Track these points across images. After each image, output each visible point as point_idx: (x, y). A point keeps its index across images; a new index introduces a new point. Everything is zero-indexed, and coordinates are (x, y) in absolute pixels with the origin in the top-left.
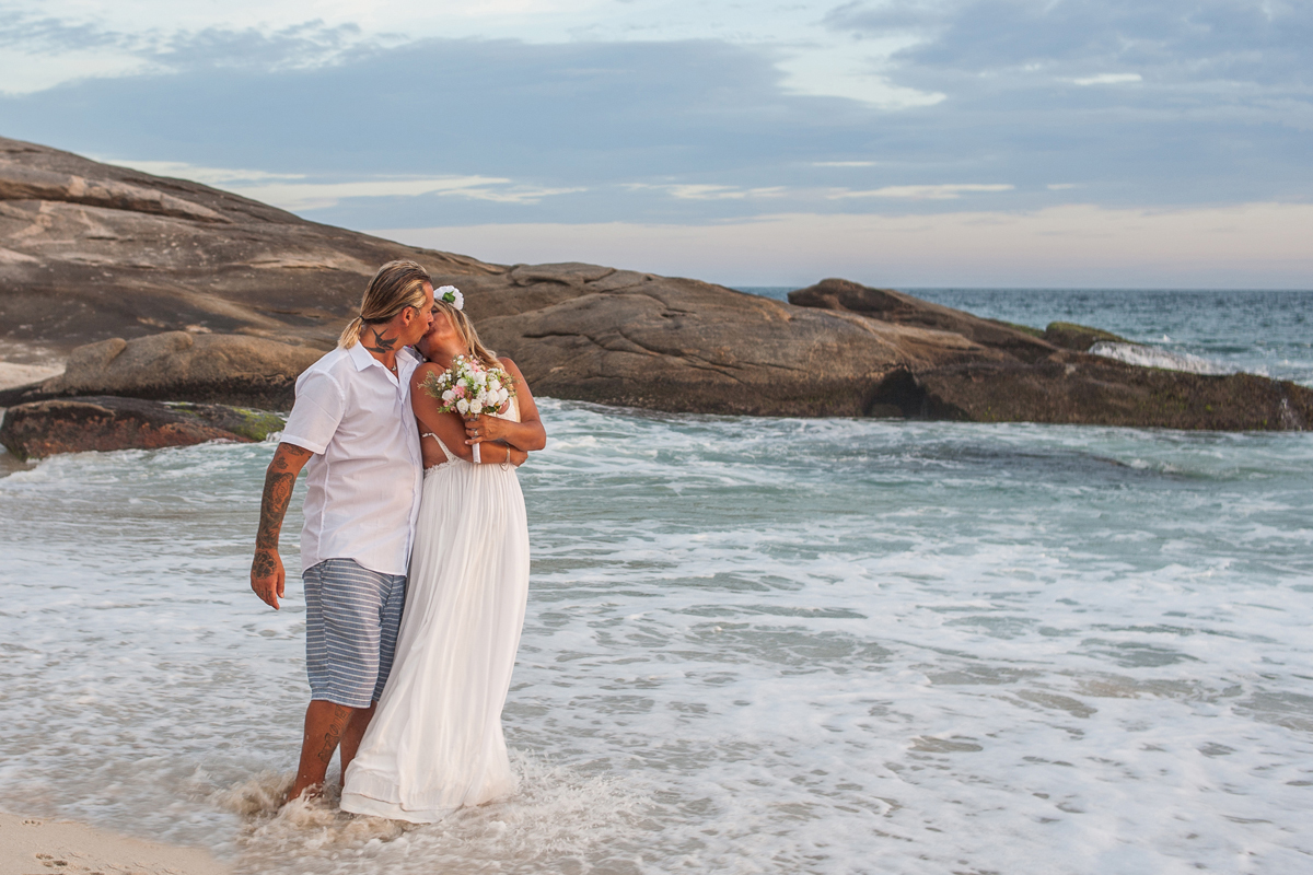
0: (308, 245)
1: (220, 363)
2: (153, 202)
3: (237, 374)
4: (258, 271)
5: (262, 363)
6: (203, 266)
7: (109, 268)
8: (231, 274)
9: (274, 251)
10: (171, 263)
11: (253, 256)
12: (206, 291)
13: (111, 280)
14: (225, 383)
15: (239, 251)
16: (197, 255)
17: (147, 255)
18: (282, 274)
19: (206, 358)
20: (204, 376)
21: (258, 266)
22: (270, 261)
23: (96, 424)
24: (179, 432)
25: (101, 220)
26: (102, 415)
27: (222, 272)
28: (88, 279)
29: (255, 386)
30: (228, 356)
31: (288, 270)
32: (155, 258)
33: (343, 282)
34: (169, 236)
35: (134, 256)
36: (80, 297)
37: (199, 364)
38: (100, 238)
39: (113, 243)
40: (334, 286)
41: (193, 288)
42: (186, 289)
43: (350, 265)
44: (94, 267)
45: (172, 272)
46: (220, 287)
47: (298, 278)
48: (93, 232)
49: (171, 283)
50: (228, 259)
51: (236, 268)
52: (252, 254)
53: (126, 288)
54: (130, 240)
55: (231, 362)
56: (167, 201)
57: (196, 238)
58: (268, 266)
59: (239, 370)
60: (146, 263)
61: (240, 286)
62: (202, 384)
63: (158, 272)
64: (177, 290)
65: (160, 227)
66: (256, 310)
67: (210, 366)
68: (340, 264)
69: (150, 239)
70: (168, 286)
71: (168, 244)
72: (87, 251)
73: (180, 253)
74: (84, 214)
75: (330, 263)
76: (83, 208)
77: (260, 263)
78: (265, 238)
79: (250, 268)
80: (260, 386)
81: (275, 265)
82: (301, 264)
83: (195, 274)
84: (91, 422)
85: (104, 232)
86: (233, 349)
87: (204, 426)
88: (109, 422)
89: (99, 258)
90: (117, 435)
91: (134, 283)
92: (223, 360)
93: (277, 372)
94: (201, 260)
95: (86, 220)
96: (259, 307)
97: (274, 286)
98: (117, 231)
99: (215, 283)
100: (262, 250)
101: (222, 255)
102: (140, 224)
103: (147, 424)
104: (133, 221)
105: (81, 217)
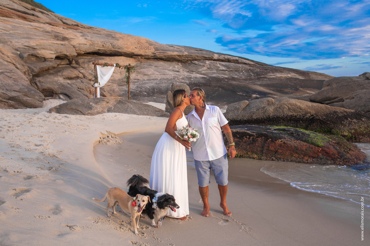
0: (282, 71)
1: (285, 109)
2: (236, 60)
3: (291, 114)
4: (269, 78)
5: (301, 109)
6: (253, 77)
7: (226, 78)
8: (261, 79)
9: (273, 73)
10: (243, 76)
11: (267, 74)
12: (255, 84)
13: (227, 82)
14: (287, 117)
15: (263, 73)
16: (250, 74)
17: (236, 75)
18: (276, 79)
19: (280, 108)
20: (279, 115)
21: (268, 77)
22: (271, 75)
23: (248, 139)
24: (284, 143)
25: (223, 65)
26: (250, 135)
27: (259, 79)
28: (221, 81)
29: (298, 118)
30: (288, 107)
31: (277, 78)
32: (239, 75)
33: (295, 81)
34: (242, 69)
35: (233, 75)
36: (220, 87)
37: (277, 110)
38: (223, 70)
39: (226, 71)
40: (293, 82)
41: (251, 83)
42: (249, 84)
43: (295, 76)
44: (222, 78)
45: (244, 79)
46: (258, 83)
47: (281, 80)
48: (221, 69)
49: (244, 82)
50: (260, 75)
51: (262, 77)
52: (266, 74)
53: (232, 84)
54: (231, 71)
55: (289, 109)
56: (240, 60)
57: (250, 69)
58: (272, 77)
59: (292, 112)
60: (236, 77)
61: (264, 83)
62: (278, 117)
63: (240, 79)
64: (247, 84)
65: (240, 66)
66: (271, 90)
67: (281, 111)
68: (292, 76)
69: (237, 70)
70: (243, 83)
71: (242, 71)
72: (219, 74)
73: (246, 74)
74: (218, 64)
75: (289, 76)
76: (218, 62)
77: (269, 76)
78: (269, 69)
79: (266, 77)
80: (300, 118)
81: (273, 76)
82: (281, 76)
83: (251, 79)
84: (245, 139)
85: (224, 68)
86: (290, 104)
87: (294, 140)
88: (253, 139)
89: (223, 76)
90: (257, 144)
91: (234, 82)
92: (286, 108)
93: (307, 113)
94: (252, 75)
95: (219, 65)
96: (272, 89)
97: (274, 83)
98: (227, 68)
99: (257, 82)
100: (269, 72)
101: (257, 74)
102: (234, 66)
103: (270, 140)
104: (232, 65)
105: (217, 64)
